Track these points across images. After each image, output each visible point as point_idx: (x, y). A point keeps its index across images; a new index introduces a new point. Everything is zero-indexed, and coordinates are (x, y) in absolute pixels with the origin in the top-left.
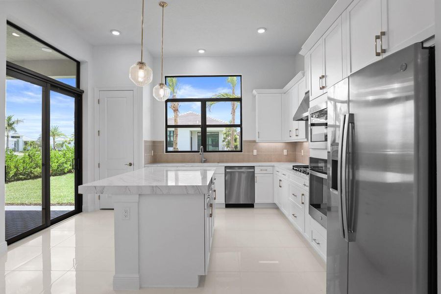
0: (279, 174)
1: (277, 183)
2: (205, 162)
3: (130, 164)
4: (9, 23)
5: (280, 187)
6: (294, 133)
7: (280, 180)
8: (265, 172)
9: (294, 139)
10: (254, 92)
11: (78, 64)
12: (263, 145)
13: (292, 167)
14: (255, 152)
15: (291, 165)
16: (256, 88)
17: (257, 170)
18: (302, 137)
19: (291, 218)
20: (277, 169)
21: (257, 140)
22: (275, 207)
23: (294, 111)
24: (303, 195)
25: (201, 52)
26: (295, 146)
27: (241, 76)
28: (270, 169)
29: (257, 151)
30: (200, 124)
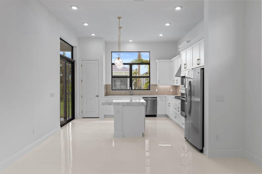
0: (169, 100)
1: (168, 105)
2: (132, 95)
3: (97, 96)
4: (61, 39)
5: (169, 106)
6: (175, 82)
7: (169, 103)
8: (162, 100)
9: (176, 84)
10: (157, 61)
11: (72, 47)
12: (161, 87)
13: (175, 97)
14: (157, 90)
15: (174, 96)
16: (158, 59)
17: (158, 99)
18: (179, 84)
19: (174, 119)
20: (168, 98)
21: (158, 84)
22: (167, 116)
23: (176, 72)
24: (179, 108)
25: (131, 41)
26: (176, 87)
27: (150, 52)
28: (164, 99)
29: (158, 90)
30: (129, 76)
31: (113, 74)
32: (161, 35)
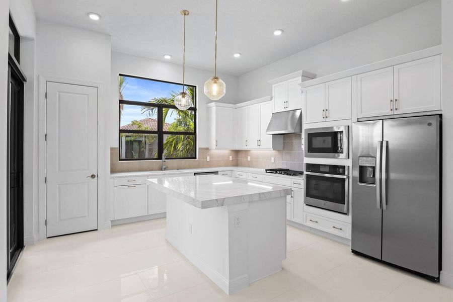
2: (165, 169)
3: (93, 176)
11: (17, 39)
12: (216, 152)
14: (208, 159)
21: (212, 147)
25: (167, 57)
26: (237, 153)
27: (196, 87)
29: (210, 158)
30: (157, 130)
31: (121, 126)
32: (237, 56)
